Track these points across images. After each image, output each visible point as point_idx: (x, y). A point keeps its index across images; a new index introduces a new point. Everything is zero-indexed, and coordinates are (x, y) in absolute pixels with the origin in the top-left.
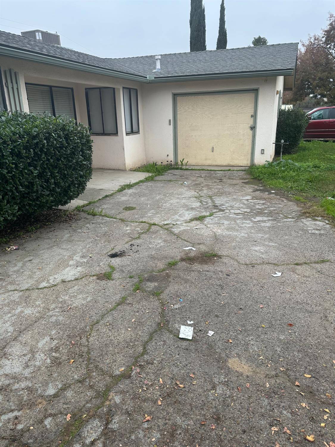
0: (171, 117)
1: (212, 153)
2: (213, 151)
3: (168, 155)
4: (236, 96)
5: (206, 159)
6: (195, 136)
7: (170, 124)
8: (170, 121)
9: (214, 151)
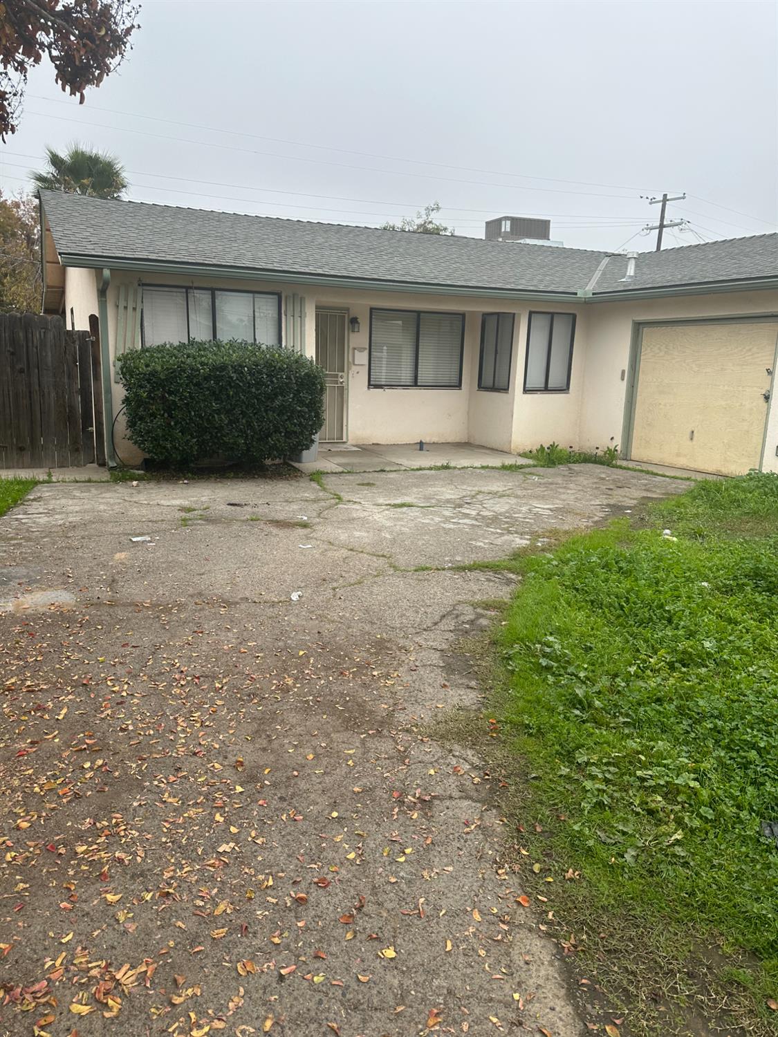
0: (625, 365)
1: (689, 443)
2: (692, 439)
3: (612, 439)
4: (743, 328)
5: (678, 455)
6: (665, 405)
7: (623, 379)
8: (623, 372)
9: (695, 438)
